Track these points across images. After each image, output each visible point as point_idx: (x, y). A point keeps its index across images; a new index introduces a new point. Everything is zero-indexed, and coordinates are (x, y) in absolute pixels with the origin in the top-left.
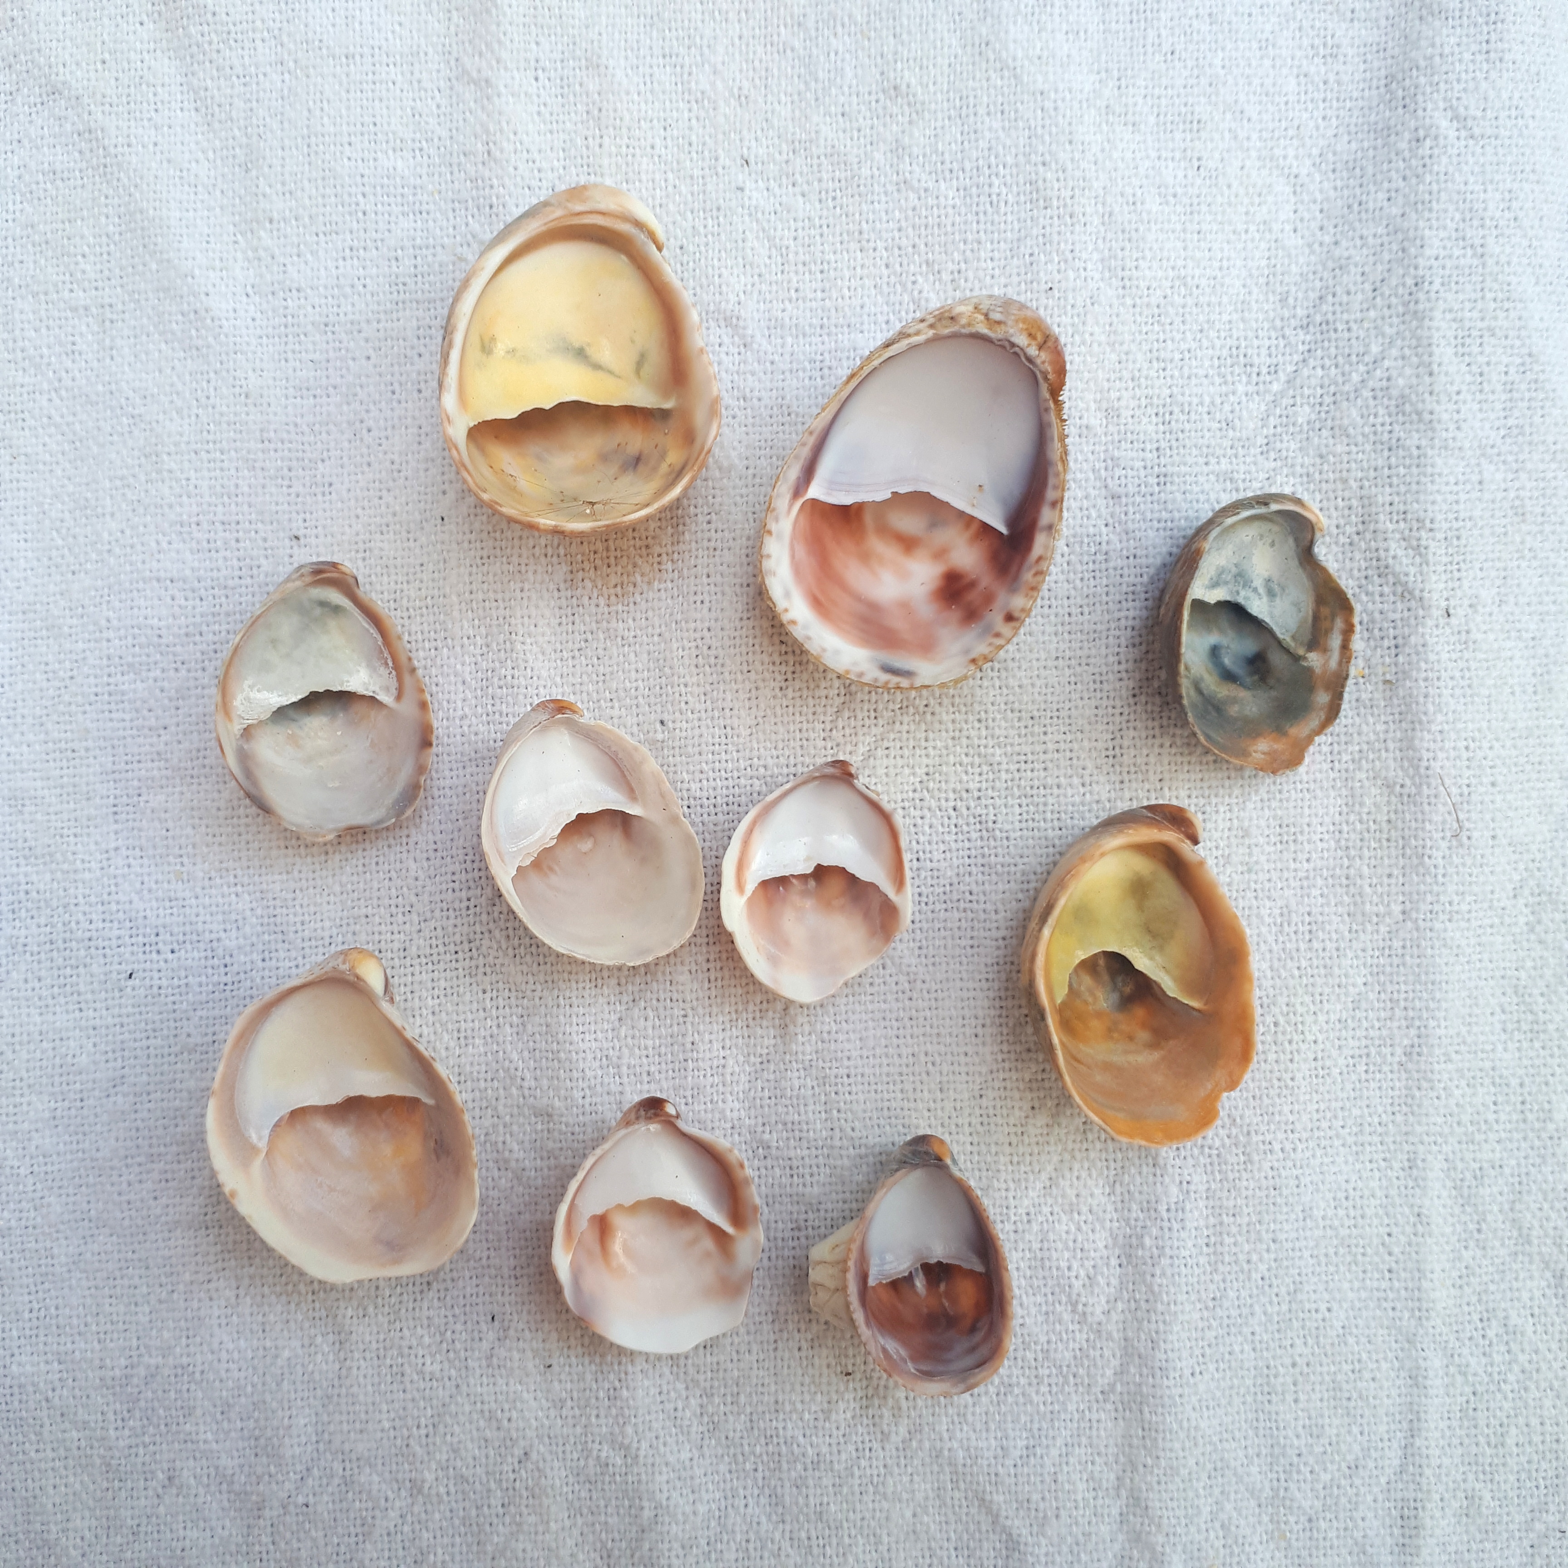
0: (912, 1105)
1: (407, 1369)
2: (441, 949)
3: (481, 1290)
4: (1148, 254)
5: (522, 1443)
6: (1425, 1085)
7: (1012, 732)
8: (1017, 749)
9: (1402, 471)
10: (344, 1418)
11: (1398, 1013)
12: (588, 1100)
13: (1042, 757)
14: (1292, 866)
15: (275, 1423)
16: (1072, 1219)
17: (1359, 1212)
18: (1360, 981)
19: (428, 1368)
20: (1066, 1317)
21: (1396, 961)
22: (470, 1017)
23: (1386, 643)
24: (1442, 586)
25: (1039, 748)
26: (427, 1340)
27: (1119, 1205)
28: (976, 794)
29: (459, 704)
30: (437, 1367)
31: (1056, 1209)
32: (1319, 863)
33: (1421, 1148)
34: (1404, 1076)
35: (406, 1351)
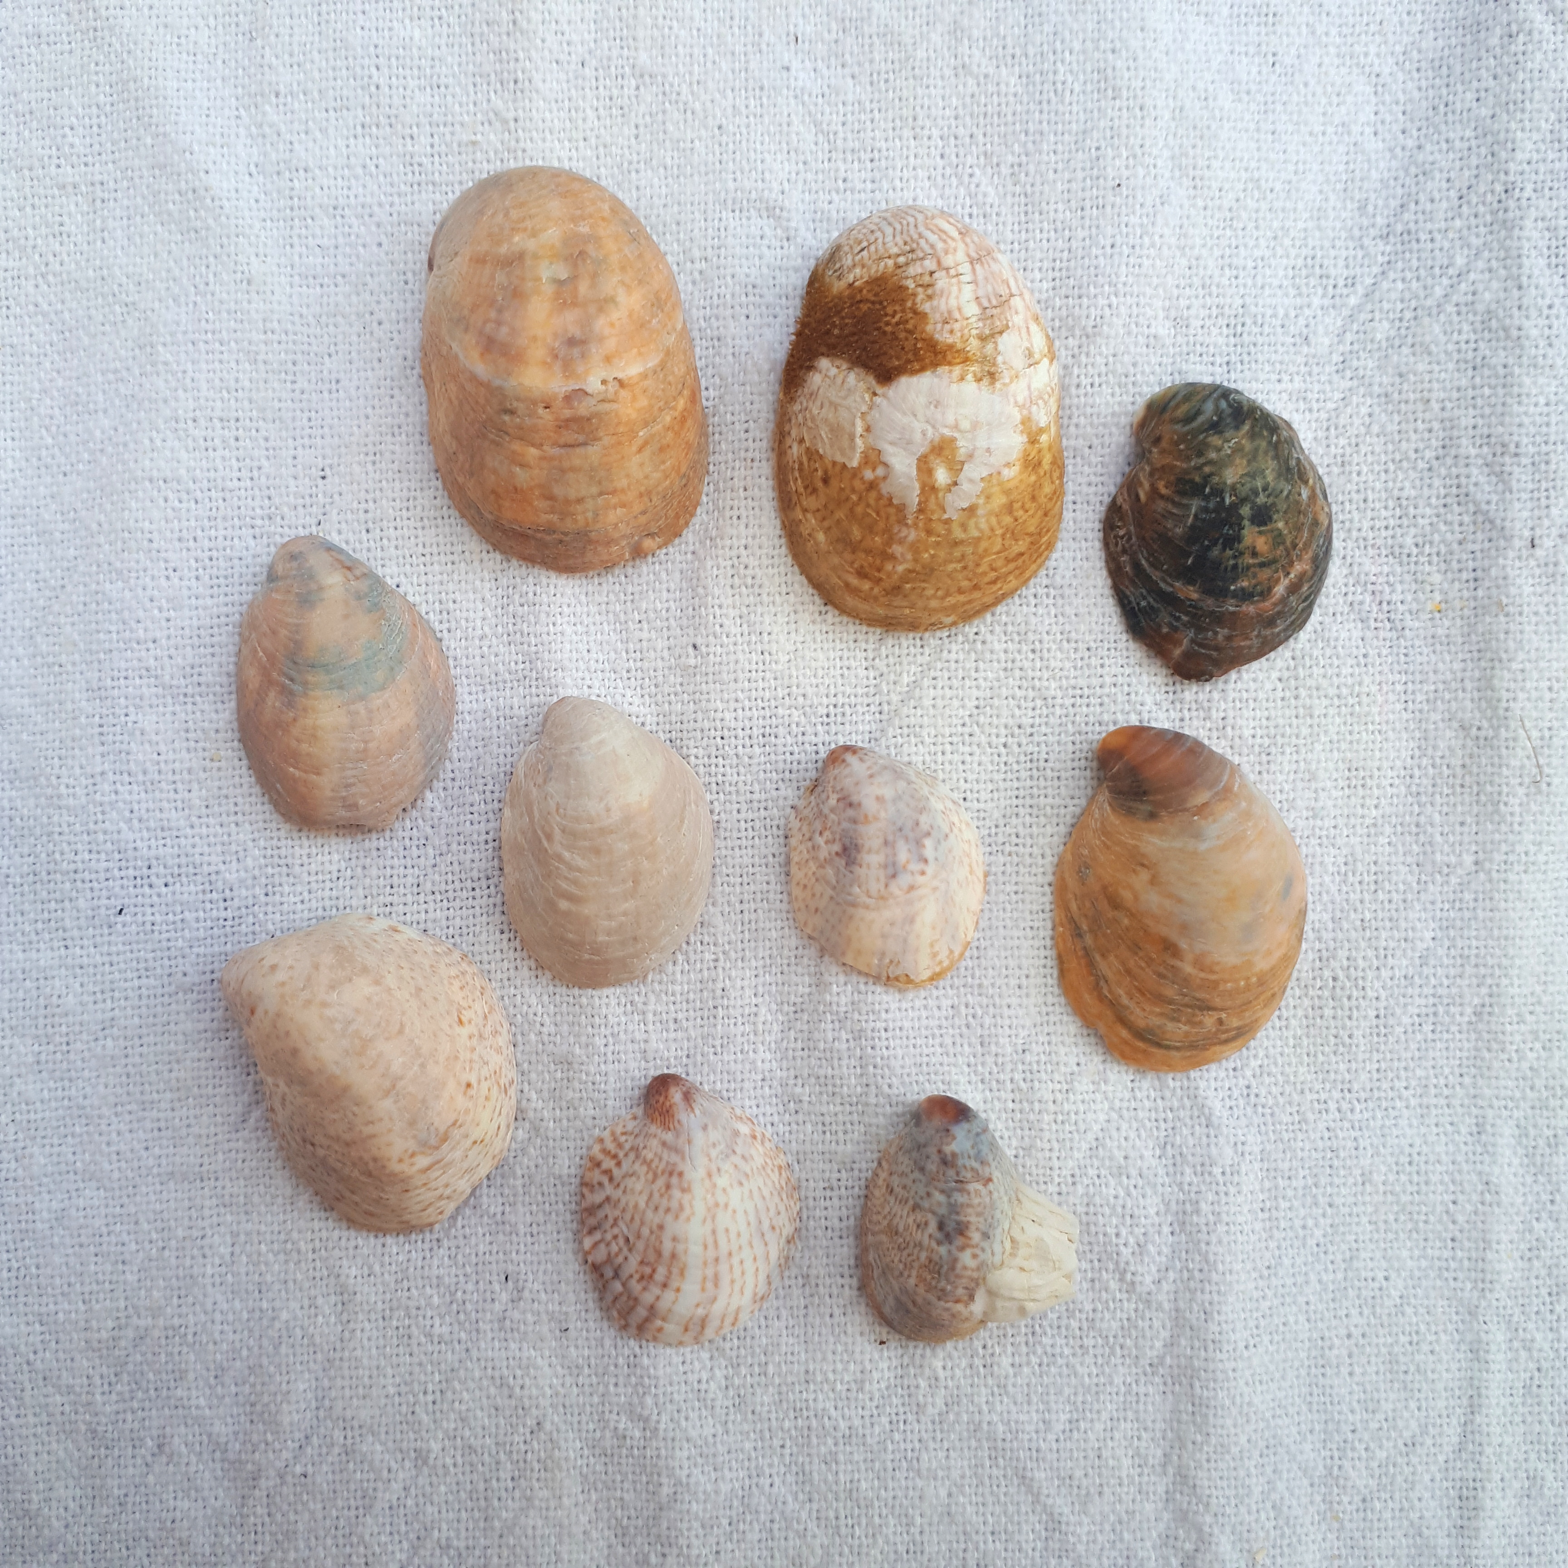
0: (952, 1060)
1: (415, 1331)
2: (457, 885)
3: (495, 1248)
4: (1221, 155)
5: (534, 1411)
6: (1495, 1046)
7: (1068, 665)
8: (1073, 682)
9: (1487, 391)
10: (346, 1383)
11: (1469, 970)
12: (611, 1048)
13: (1098, 691)
14: (1360, 811)
15: (273, 1388)
16: (1120, 1184)
17: (1423, 1178)
18: (1429, 935)
19: (437, 1330)
20: (1113, 1285)
21: (1467, 914)
22: (486, 957)
23: (1465, 576)
24: (1525, 514)
25: (1095, 681)
26: (436, 1300)
27: (1171, 1169)
28: (1029, 730)
29: (479, 623)
30: (445, 1329)
31: (1103, 1172)
32: (1388, 810)
33: (1490, 1113)
34: (1473, 1036)
35: (414, 1312)
